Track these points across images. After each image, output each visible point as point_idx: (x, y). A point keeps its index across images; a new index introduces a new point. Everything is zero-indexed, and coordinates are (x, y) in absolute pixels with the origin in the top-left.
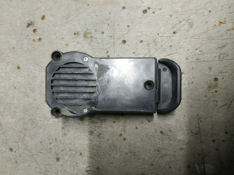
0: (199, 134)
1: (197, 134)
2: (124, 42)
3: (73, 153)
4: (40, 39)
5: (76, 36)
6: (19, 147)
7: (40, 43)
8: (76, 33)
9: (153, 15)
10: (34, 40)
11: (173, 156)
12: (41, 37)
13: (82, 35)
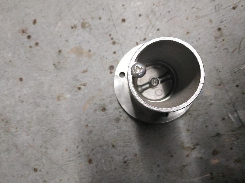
0: (222, 84)
1: (220, 85)
2: (124, 20)
3: (105, 148)
4: (37, 44)
5: (74, 29)
6: (44, 164)
7: (38, 48)
8: (73, 26)
10: (31, 47)
11: (206, 114)
12: (37, 41)
13: (79, 27)
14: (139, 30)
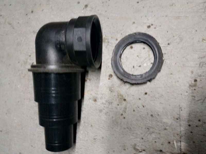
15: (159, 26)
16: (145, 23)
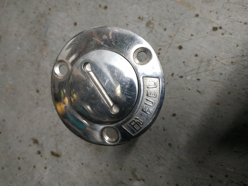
2: (180, 48)
5: (139, 20)
7: (104, 11)
8: (141, 17)
9: (221, 36)
10: (100, 6)
12: (108, 6)
13: (145, 22)
14: (184, 65)
15: (229, 33)
16: (212, 22)
